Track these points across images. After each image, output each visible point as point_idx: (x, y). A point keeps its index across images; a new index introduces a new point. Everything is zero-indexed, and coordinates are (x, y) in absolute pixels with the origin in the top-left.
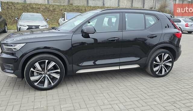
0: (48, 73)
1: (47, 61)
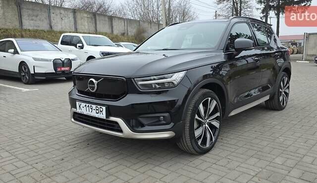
0: (208, 121)
1: (210, 99)
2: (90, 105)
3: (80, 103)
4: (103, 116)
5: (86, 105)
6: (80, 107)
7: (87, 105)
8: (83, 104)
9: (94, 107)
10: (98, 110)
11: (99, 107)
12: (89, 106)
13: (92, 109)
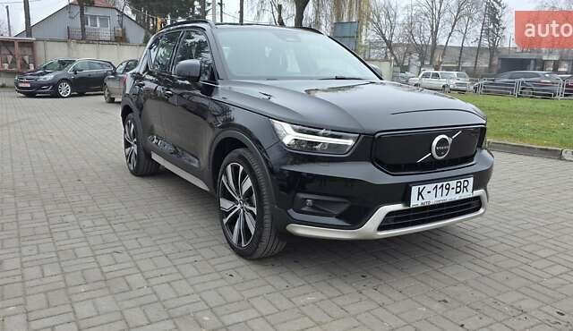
2: (445, 183)
3: (422, 187)
4: (468, 194)
5: (436, 187)
6: (420, 194)
7: (439, 185)
8: (430, 187)
9: (453, 183)
10: (460, 187)
11: (462, 180)
12: (442, 186)
13: (448, 189)
